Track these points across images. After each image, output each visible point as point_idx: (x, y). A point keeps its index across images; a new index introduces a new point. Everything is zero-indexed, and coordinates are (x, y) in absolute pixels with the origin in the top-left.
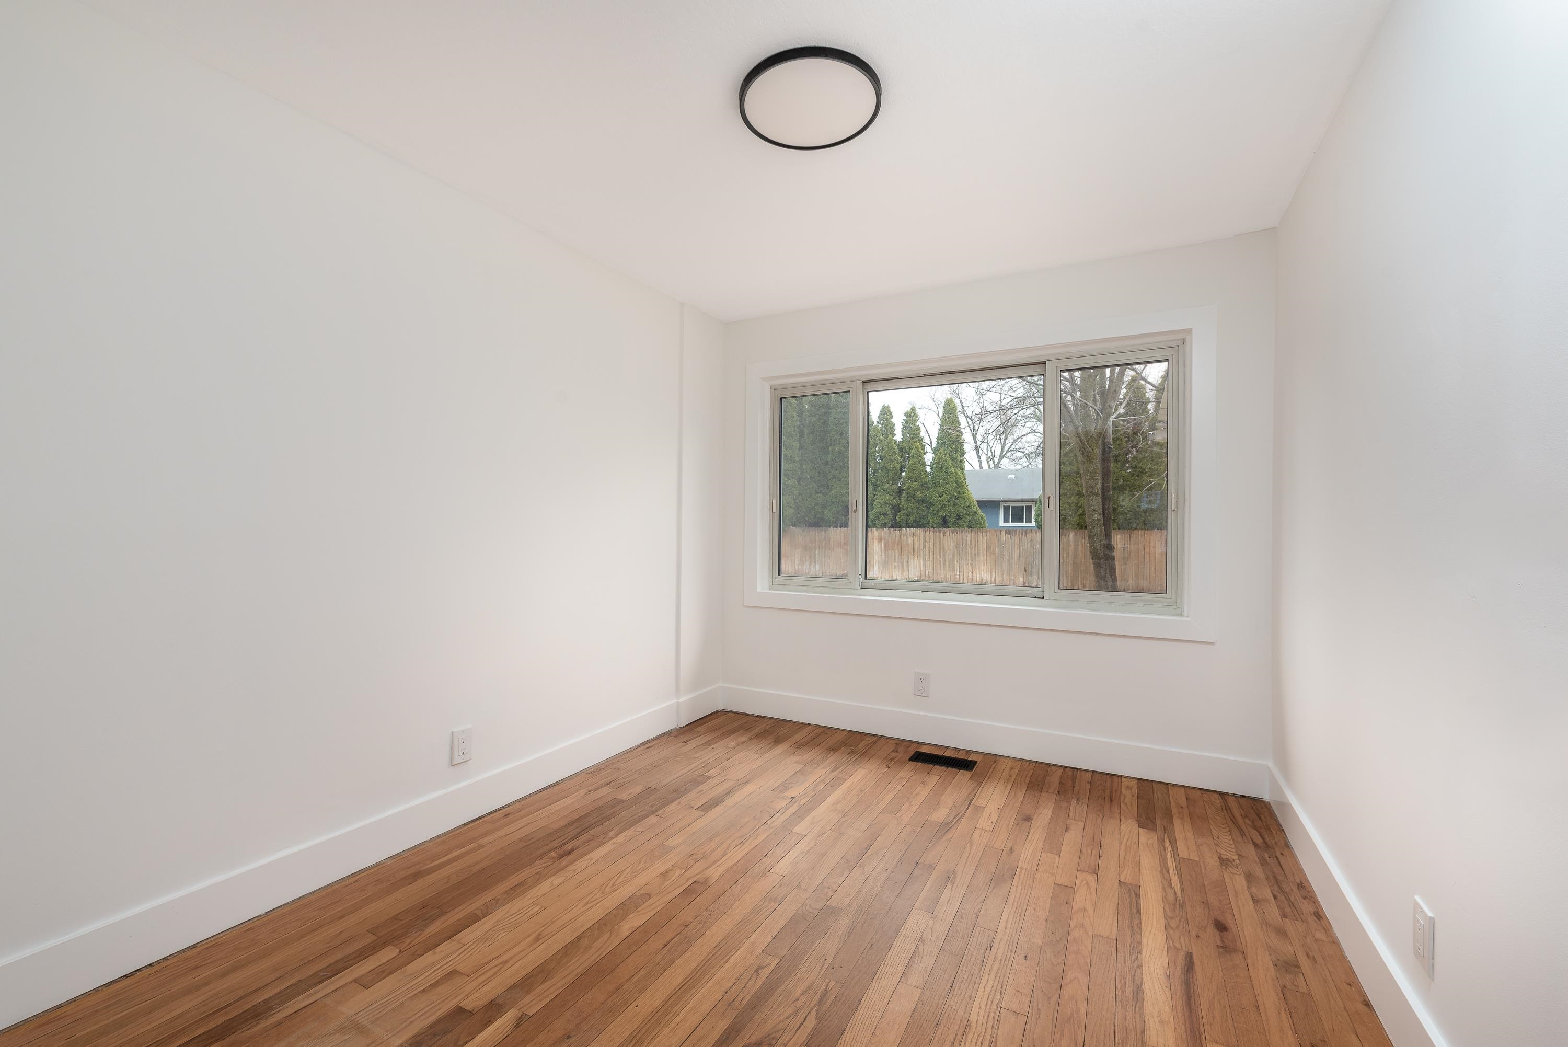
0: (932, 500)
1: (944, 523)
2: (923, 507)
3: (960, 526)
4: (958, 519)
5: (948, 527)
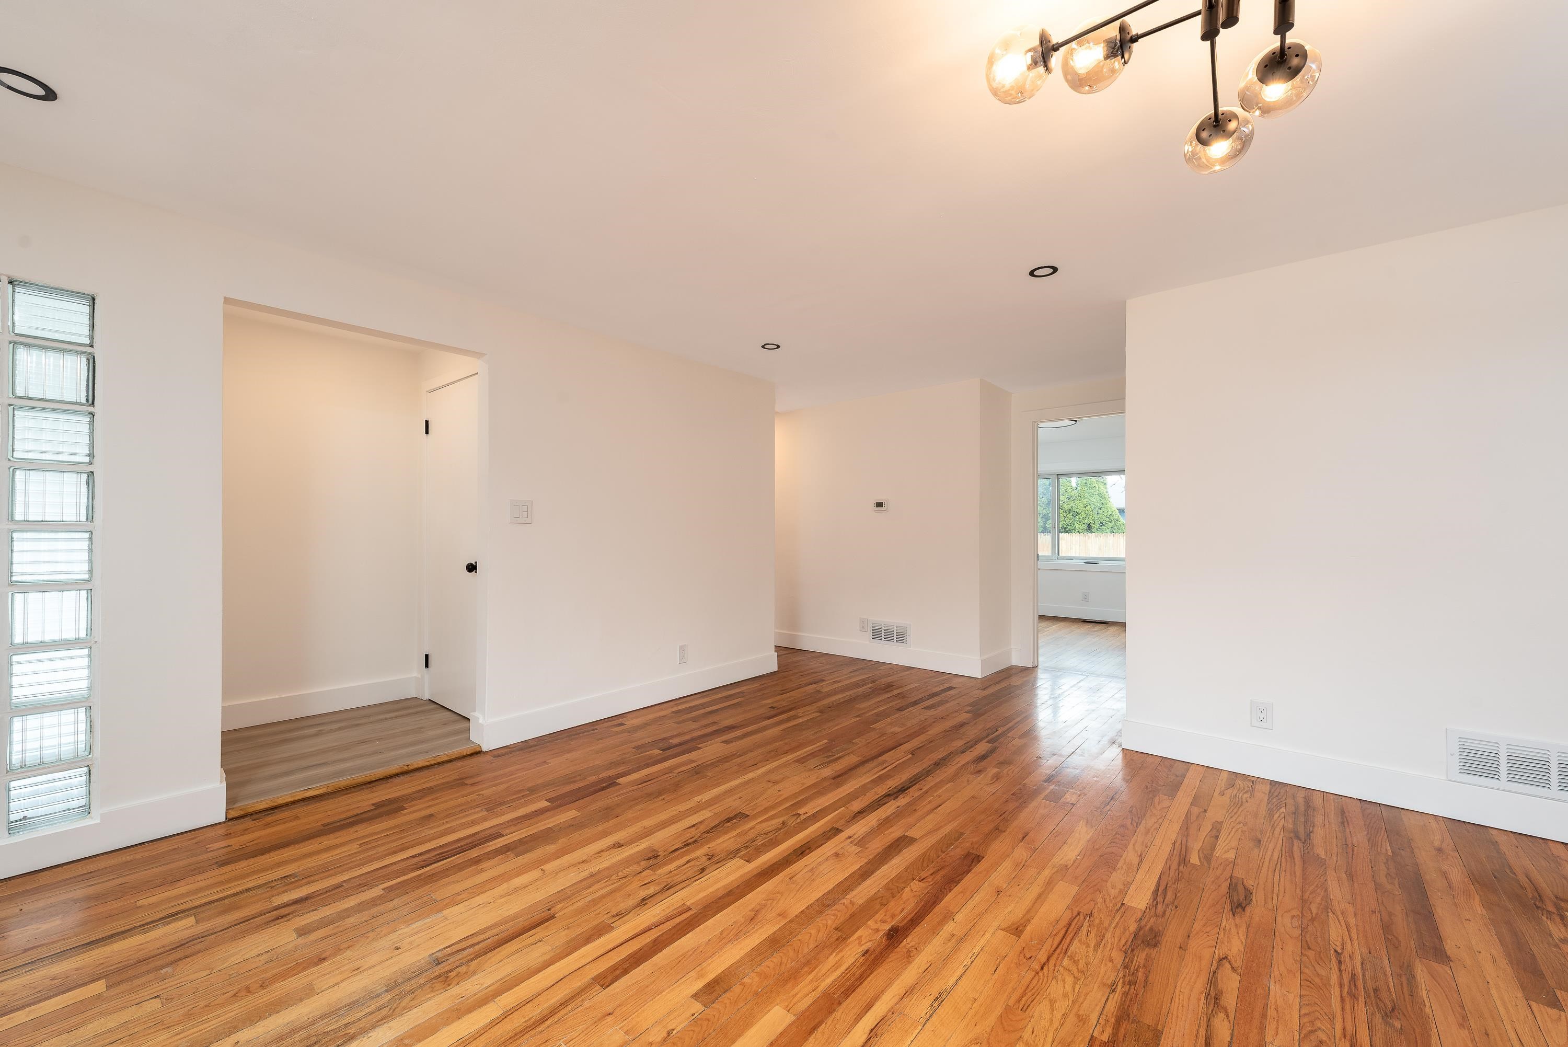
0: (1078, 510)
1: (1089, 528)
2: (1070, 516)
3: (1102, 532)
4: (1101, 526)
5: (1092, 532)
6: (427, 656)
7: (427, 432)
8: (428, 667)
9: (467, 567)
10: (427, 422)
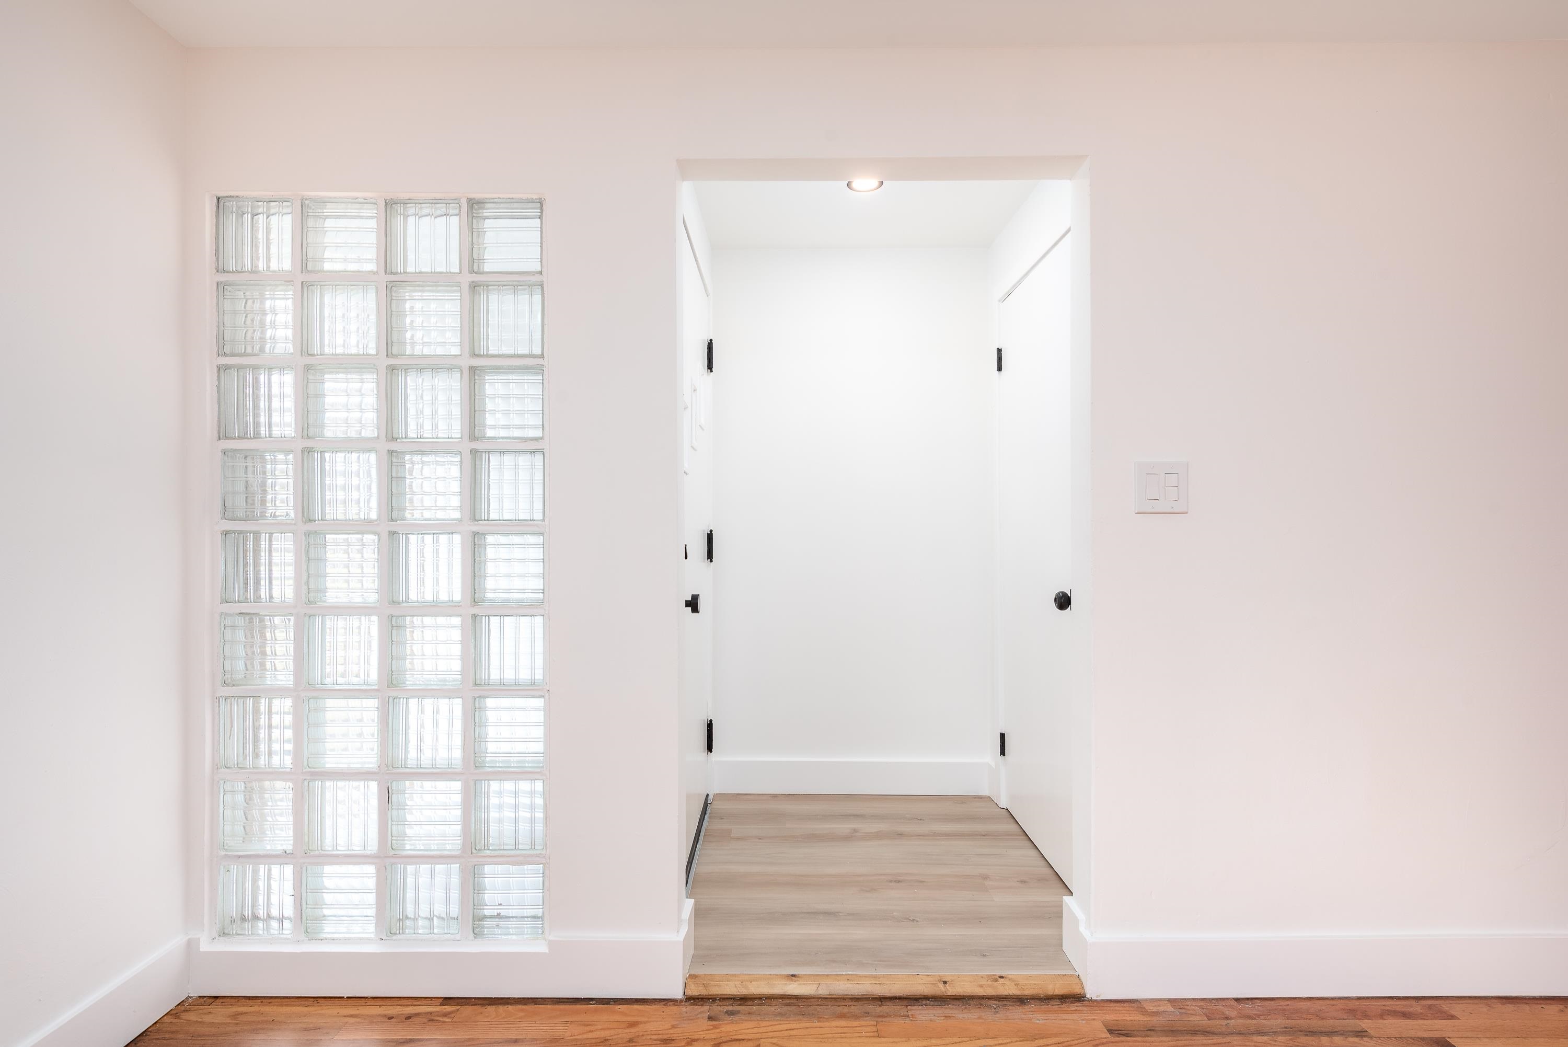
6: (1003, 736)
7: (999, 368)
8: (1004, 755)
9: (1055, 599)
10: (999, 351)
